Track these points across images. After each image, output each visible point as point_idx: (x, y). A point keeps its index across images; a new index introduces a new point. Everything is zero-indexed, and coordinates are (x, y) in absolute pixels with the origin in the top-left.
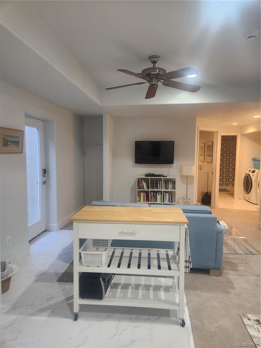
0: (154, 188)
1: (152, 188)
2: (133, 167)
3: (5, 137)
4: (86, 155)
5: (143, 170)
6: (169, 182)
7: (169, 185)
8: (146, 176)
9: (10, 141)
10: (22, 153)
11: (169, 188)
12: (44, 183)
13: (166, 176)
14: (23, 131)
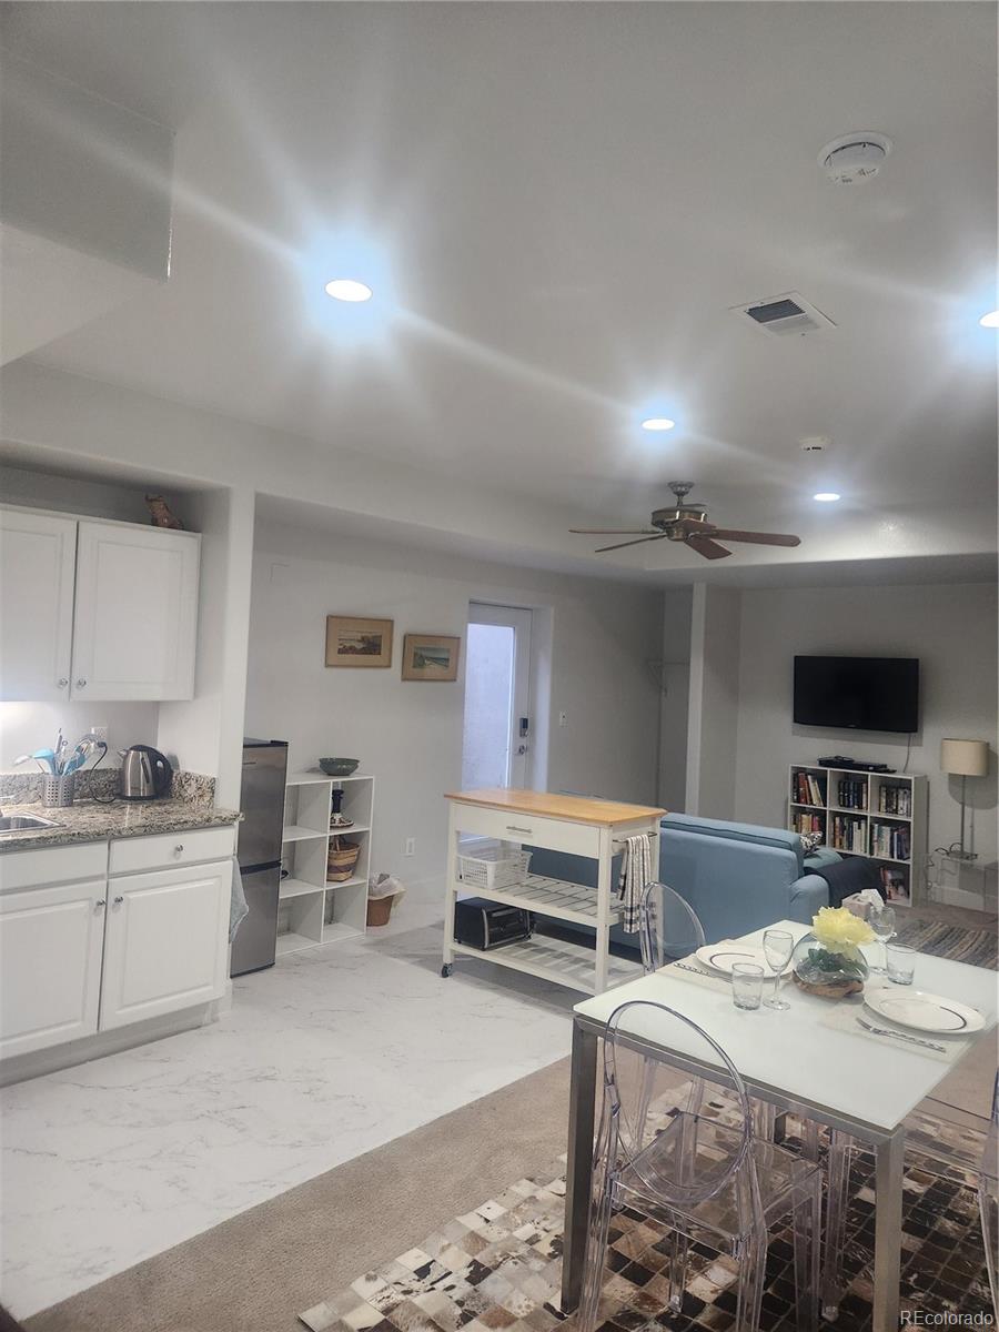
0: (849, 806)
1: (844, 805)
2: (794, 734)
3: (419, 652)
4: (666, 691)
5: (817, 746)
6: (901, 792)
7: (900, 802)
8: (822, 763)
9: (429, 659)
10: (455, 680)
11: (901, 812)
12: (521, 750)
13: (894, 772)
14: (459, 638)
